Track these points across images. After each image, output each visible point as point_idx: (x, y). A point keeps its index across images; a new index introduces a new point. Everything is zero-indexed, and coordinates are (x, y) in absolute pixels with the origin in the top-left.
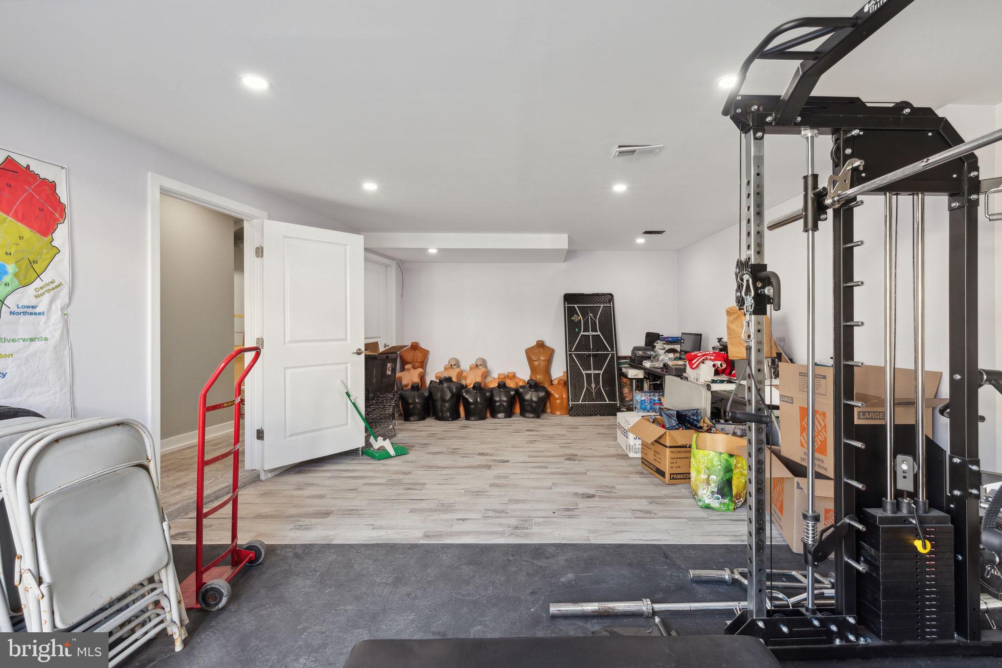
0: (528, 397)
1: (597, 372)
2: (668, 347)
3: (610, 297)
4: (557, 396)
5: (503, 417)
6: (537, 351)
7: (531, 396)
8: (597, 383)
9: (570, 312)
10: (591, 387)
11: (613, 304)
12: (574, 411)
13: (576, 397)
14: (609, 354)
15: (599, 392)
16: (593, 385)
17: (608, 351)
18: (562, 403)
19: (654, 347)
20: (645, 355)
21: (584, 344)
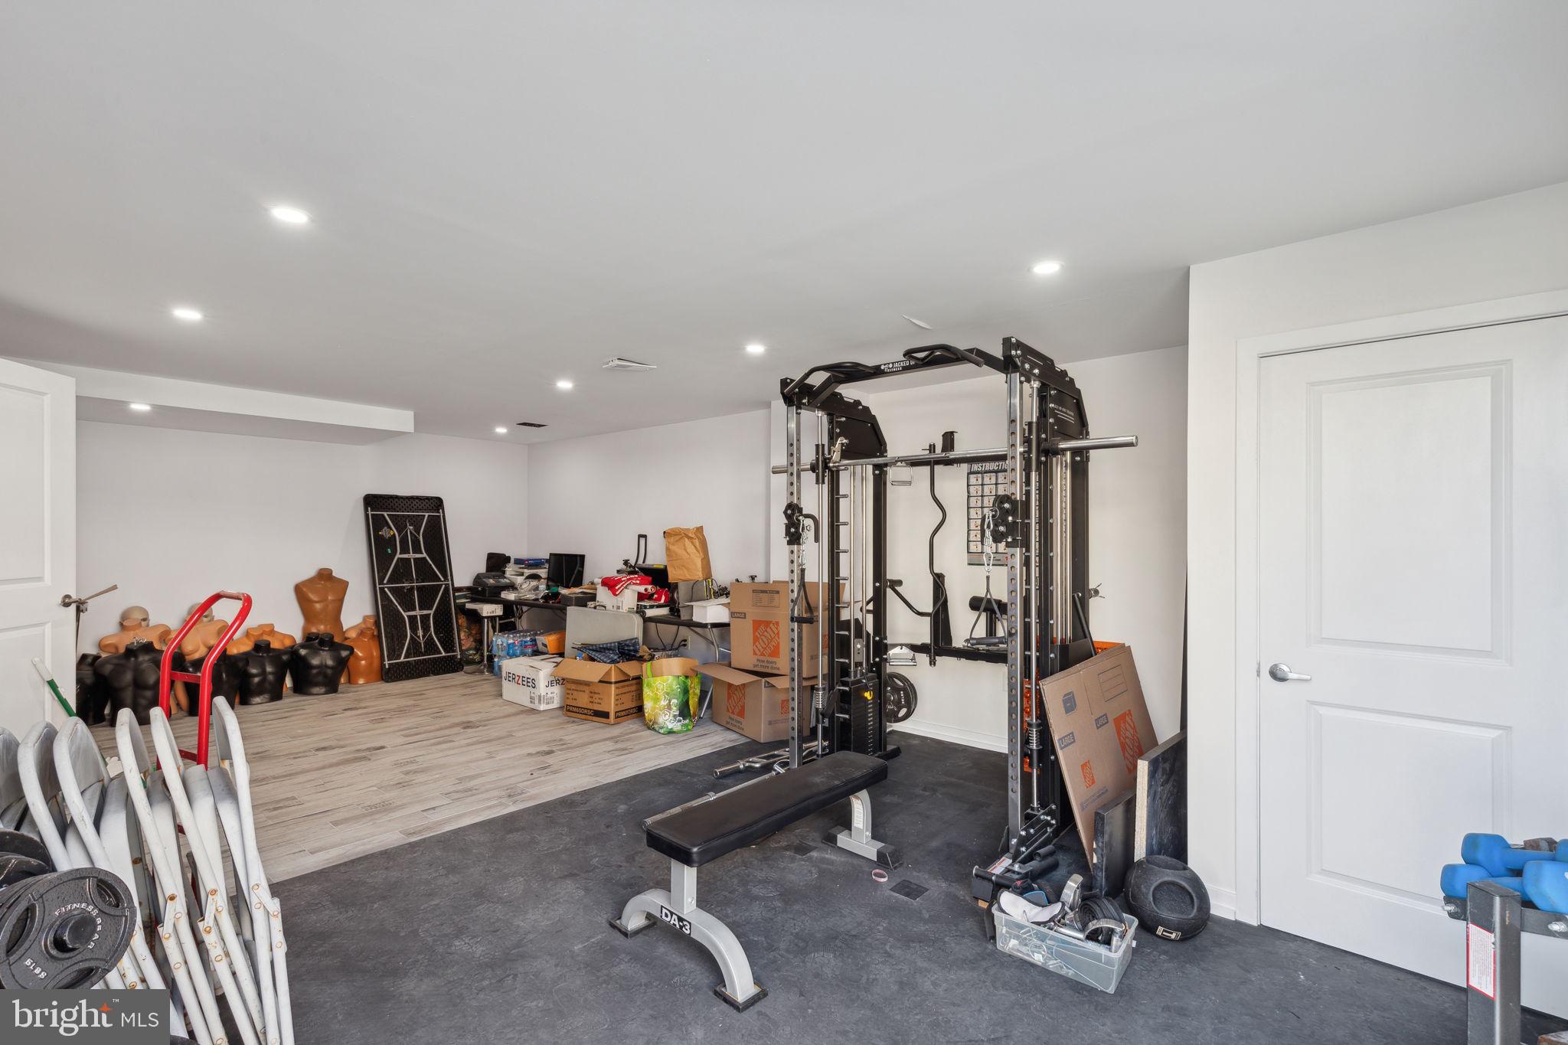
0: (315, 662)
1: (425, 612)
2: (527, 572)
3: (437, 503)
4: (360, 654)
5: (267, 700)
6: (320, 586)
7: (323, 659)
8: (426, 629)
9: (375, 525)
10: (416, 635)
11: (443, 512)
12: (391, 674)
13: (394, 653)
14: (442, 585)
15: (430, 643)
16: (420, 633)
17: (440, 580)
18: (370, 664)
19: (504, 572)
20: (497, 584)
21: (402, 571)
